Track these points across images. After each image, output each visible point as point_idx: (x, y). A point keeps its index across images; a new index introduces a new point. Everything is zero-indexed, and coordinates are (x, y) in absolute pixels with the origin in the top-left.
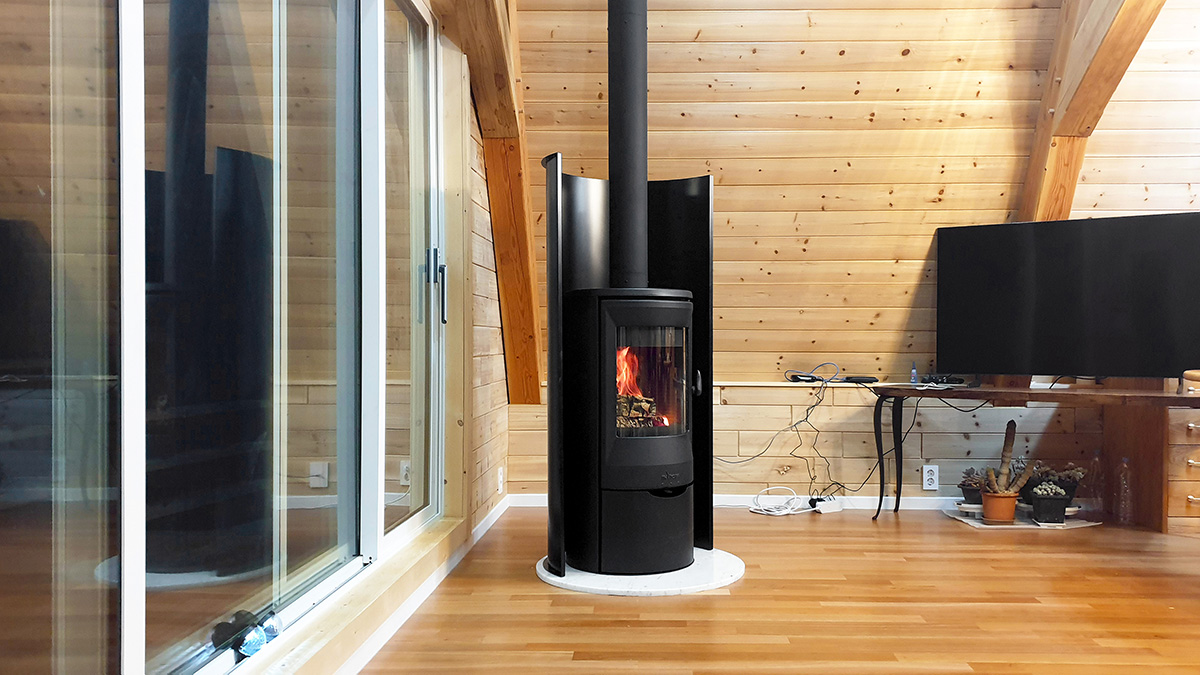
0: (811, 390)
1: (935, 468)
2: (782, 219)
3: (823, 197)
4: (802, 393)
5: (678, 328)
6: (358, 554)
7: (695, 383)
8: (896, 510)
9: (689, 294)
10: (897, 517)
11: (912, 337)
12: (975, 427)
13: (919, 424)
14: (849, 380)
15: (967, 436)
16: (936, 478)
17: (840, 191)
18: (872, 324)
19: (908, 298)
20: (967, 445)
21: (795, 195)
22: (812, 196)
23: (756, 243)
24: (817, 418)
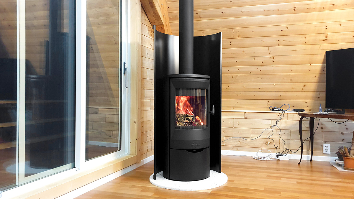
0: (279, 114)
1: (329, 145)
2: (264, 50)
3: (278, 41)
4: (275, 116)
5: (202, 89)
6: (74, 167)
7: (211, 110)
8: (311, 160)
9: (208, 77)
10: (311, 164)
11: (319, 94)
12: (346, 130)
13: (322, 128)
14: (294, 110)
15: (342, 133)
16: (329, 149)
17: (285, 38)
18: (302, 89)
19: (316, 79)
20: (342, 137)
21: (267, 40)
22: (274, 40)
23: (254, 59)
24: (281, 125)
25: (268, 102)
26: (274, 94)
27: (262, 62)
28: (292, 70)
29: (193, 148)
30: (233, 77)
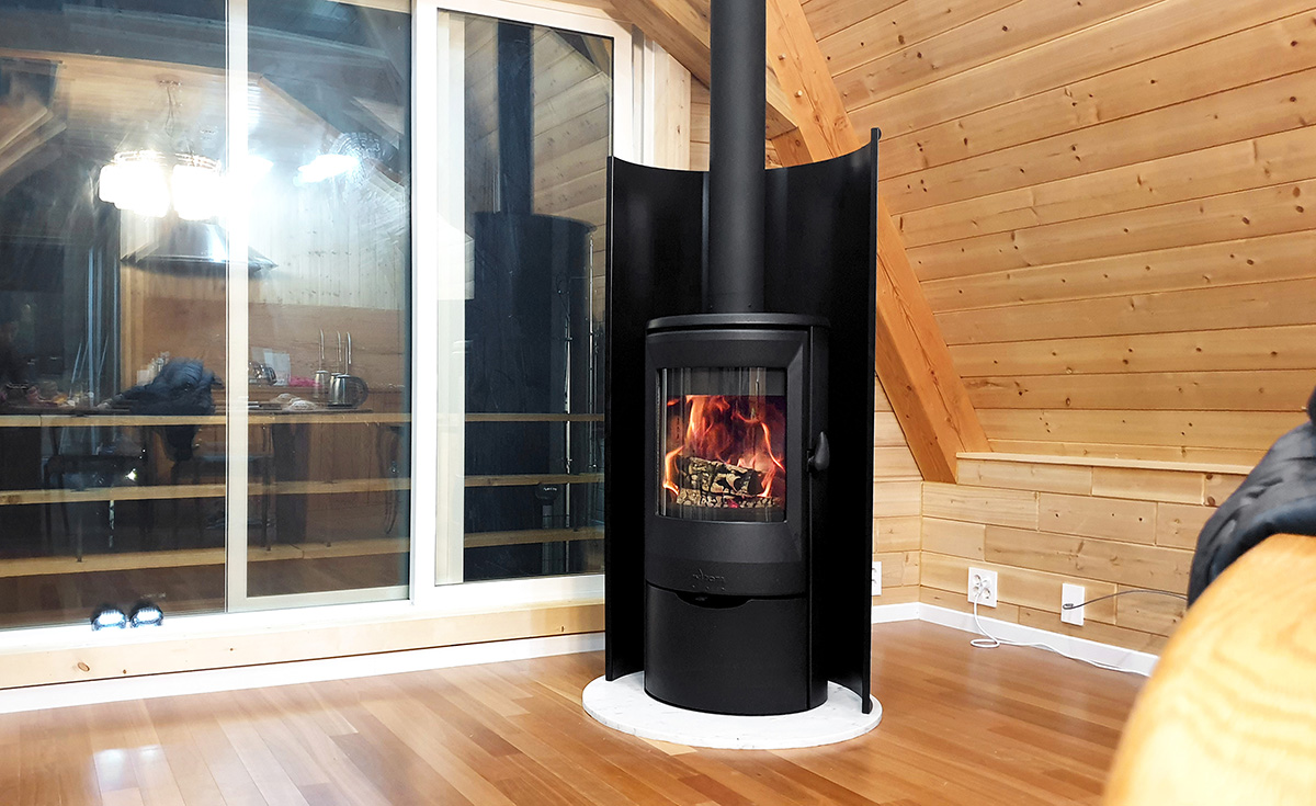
3: (1293, 99)
21: (1237, 111)
22: (1268, 104)
23: (1202, 210)
27: (1246, 221)
29: (699, 590)
30: (1135, 304)
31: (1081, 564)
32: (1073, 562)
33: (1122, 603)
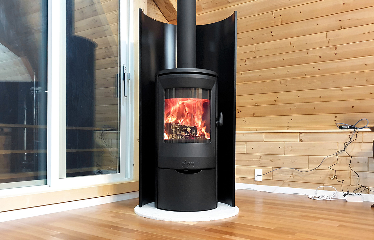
0: (349, 134)
3: (340, 21)
4: (344, 136)
17: (350, 15)
21: (324, 23)
22: (332, 21)
23: (308, 53)
24: (353, 149)
25: (336, 117)
26: (343, 104)
27: (320, 57)
28: (366, 65)
29: (185, 168)
30: (282, 82)
31: (261, 162)
32: (258, 162)
33: (274, 173)
